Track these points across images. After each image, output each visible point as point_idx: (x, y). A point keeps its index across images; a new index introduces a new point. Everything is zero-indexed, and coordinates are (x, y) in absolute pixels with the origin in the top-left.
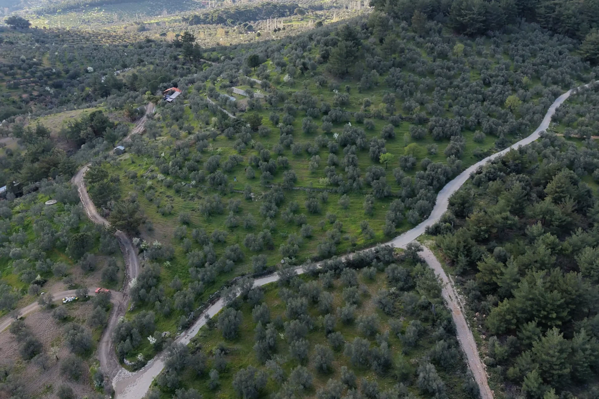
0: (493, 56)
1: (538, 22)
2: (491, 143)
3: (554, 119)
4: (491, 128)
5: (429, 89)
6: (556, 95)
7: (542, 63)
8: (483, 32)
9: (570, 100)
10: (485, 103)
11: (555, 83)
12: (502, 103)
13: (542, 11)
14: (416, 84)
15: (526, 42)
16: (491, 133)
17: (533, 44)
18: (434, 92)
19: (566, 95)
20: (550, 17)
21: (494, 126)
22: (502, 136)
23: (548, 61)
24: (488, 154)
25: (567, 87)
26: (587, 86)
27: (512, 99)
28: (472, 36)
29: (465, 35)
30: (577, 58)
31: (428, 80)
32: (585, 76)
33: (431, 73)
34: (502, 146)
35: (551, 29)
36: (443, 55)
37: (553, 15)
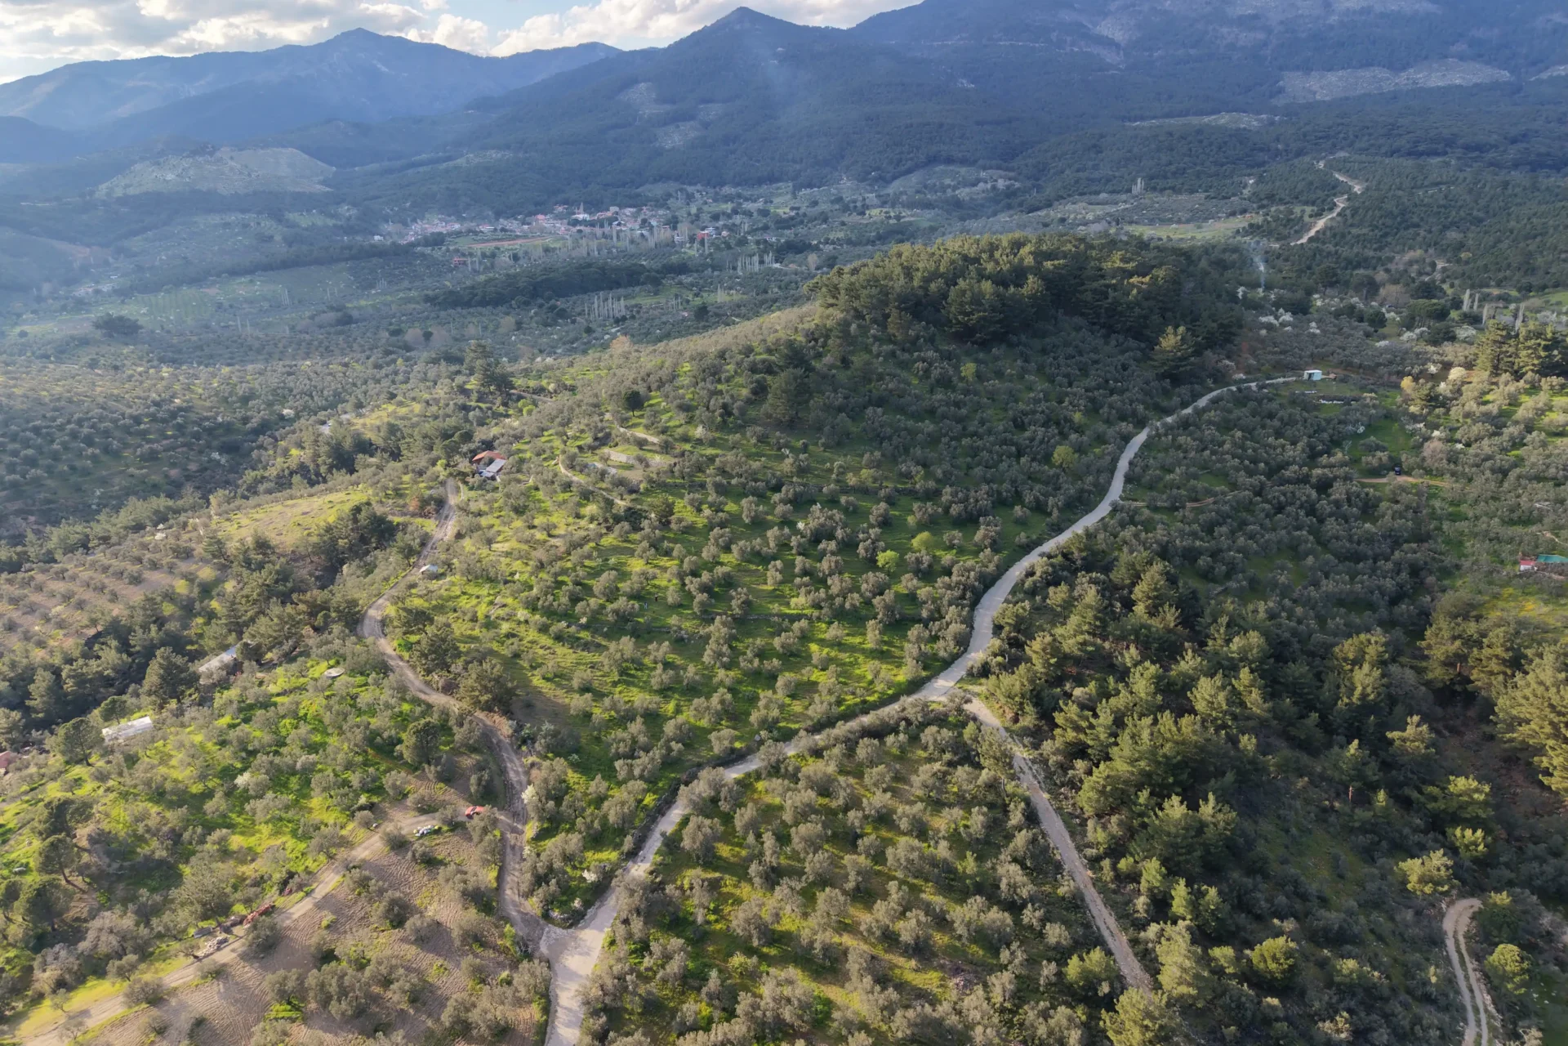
0: (1021, 377)
1: (1082, 315)
2: (1041, 525)
3: (1129, 479)
4: (1037, 500)
5: (933, 441)
6: (1126, 439)
7: (1098, 388)
8: (1000, 338)
9: (1146, 446)
10: (1023, 460)
11: (1123, 418)
12: (1047, 458)
13: (1088, 296)
14: (913, 433)
15: (1070, 350)
16: (1040, 508)
17: (1081, 354)
18: (941, 446)
19: (1141, 437)
20: (1100, 307)
21: (1042, 498)
22: (1055, 513)
23: (1107, 381)
24: (1039, 543)
25: (1141, 424)
26: (1169, 420)
27: (1061, 453)
28: (984, 345)
29: (973, 343)
30: (1150, 374)
31: (928, 426)
32: (1165, 403)
33: (931, 412)
34: (1058, 529)
35: (1103, 326)
36: (945, 383)
37: (1106, 304)
